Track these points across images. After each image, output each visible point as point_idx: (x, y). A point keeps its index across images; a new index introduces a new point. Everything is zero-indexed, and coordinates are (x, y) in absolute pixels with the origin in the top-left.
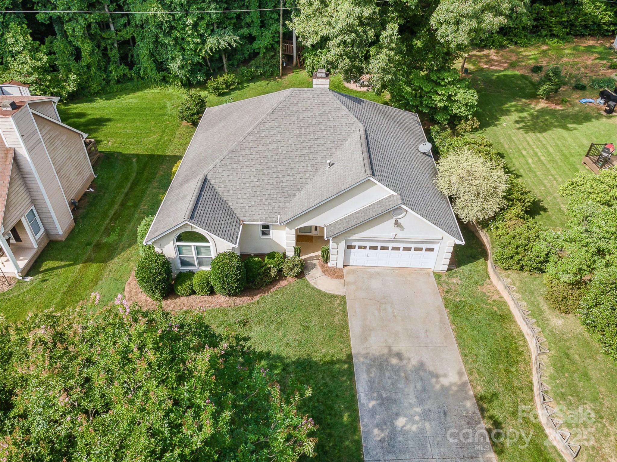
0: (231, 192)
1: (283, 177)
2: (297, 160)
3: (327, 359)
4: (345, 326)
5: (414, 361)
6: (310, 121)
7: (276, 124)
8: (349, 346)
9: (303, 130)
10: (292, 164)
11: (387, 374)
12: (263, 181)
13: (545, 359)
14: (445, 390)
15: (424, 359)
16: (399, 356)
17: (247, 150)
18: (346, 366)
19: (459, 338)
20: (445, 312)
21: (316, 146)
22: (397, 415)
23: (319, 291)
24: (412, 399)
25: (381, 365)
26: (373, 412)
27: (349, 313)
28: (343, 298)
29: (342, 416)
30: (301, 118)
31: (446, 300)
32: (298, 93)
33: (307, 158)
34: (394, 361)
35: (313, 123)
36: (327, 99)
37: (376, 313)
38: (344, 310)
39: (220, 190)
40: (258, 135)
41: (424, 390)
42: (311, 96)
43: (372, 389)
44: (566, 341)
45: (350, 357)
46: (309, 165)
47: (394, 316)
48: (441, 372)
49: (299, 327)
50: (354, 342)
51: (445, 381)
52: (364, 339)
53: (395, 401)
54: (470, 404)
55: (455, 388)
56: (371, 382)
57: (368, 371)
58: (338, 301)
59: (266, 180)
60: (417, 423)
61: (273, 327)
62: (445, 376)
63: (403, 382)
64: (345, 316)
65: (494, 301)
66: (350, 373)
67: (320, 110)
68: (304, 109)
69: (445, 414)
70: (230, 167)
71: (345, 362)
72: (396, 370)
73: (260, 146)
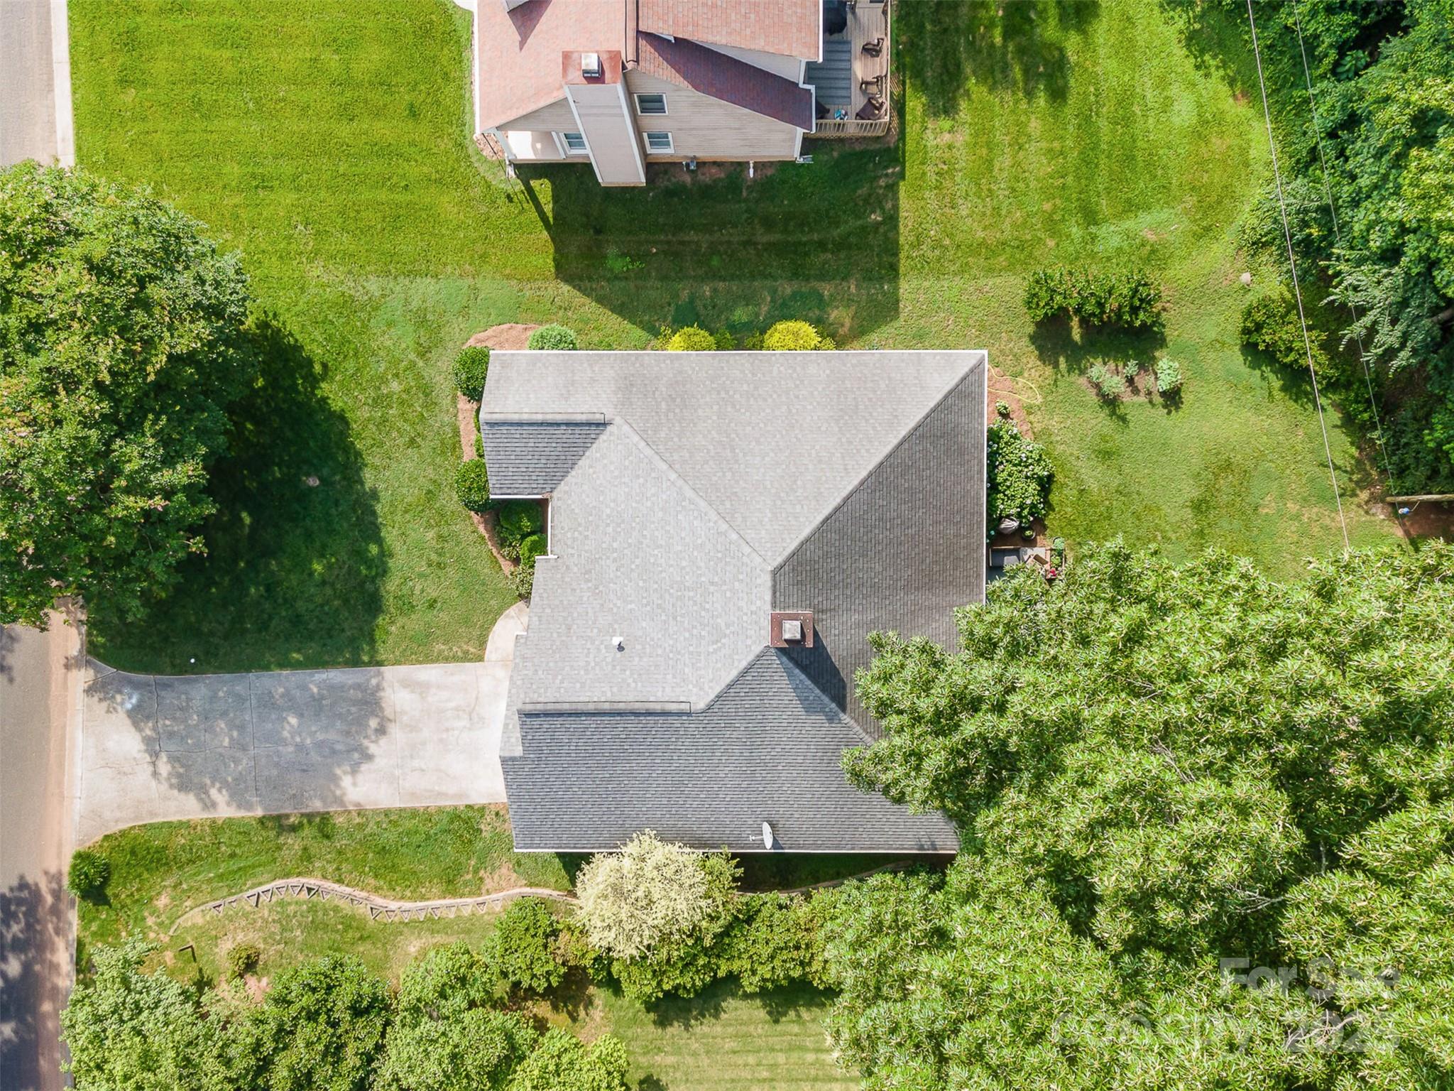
0: (591, 471)
1: (615, 560)
2: (641, 583)
3: (377, 634)
4: (429, 659)
5: (373, 748)
6: (707, 606)
7: (699, 541)
8: (397, 662)
9: (691, 594)
10: (634, 575)
11: (353, 709)
12: (608, 525)
13: (363, 910)
14: (335, 779)
15: (377, 760)
16: (381, 731)
17: (653, 490)
18: (366, 658)
19: (414, 813)
20: (461, 803)
21: (663, 618)
22: (301, 716)
23: (494, 621)
24: (320, 736)
25: (366, 703)
26: (304, 688)
27: (452, 666)
28: (480, 659)
29: (299, 651)
30: (712, 589)
31: (482, 809)
32: (759, 581)
33: (645, 601)
34: (373, 723)
35: (703, 613)
36: (749, 642)
37: (452, 705)
38: (455, 659)
39: (593, 452)
40: (679, 508)
41: (334, 752)
42: (754, 608)
43: (332, 688)
44: (384, 945)
45: (380, 664)
46: (633, 606)
47: (447, 730)
48: (360, 777)
49: (434, 595)
50: (403, 670)
51: (346, 781)
52: (407, 684)
53: (317, 715)
54: (317, 805)
55: (338, 793)
56: (342, 687)
57: (358, 687)
58: (472, 650)
59: (610, 530)
60: (292, 737)
61: (434, 557)
62: (355, 784)
63: (345, 728)
64: (447, 660)
65: (481, 879)
66: (355, 663)
67: (728, 626)
68: (728, 594)
69: (304, 771)
70: (627, 463)
71: (372, 657)
72: (360, 723)
73: (660, 514)
